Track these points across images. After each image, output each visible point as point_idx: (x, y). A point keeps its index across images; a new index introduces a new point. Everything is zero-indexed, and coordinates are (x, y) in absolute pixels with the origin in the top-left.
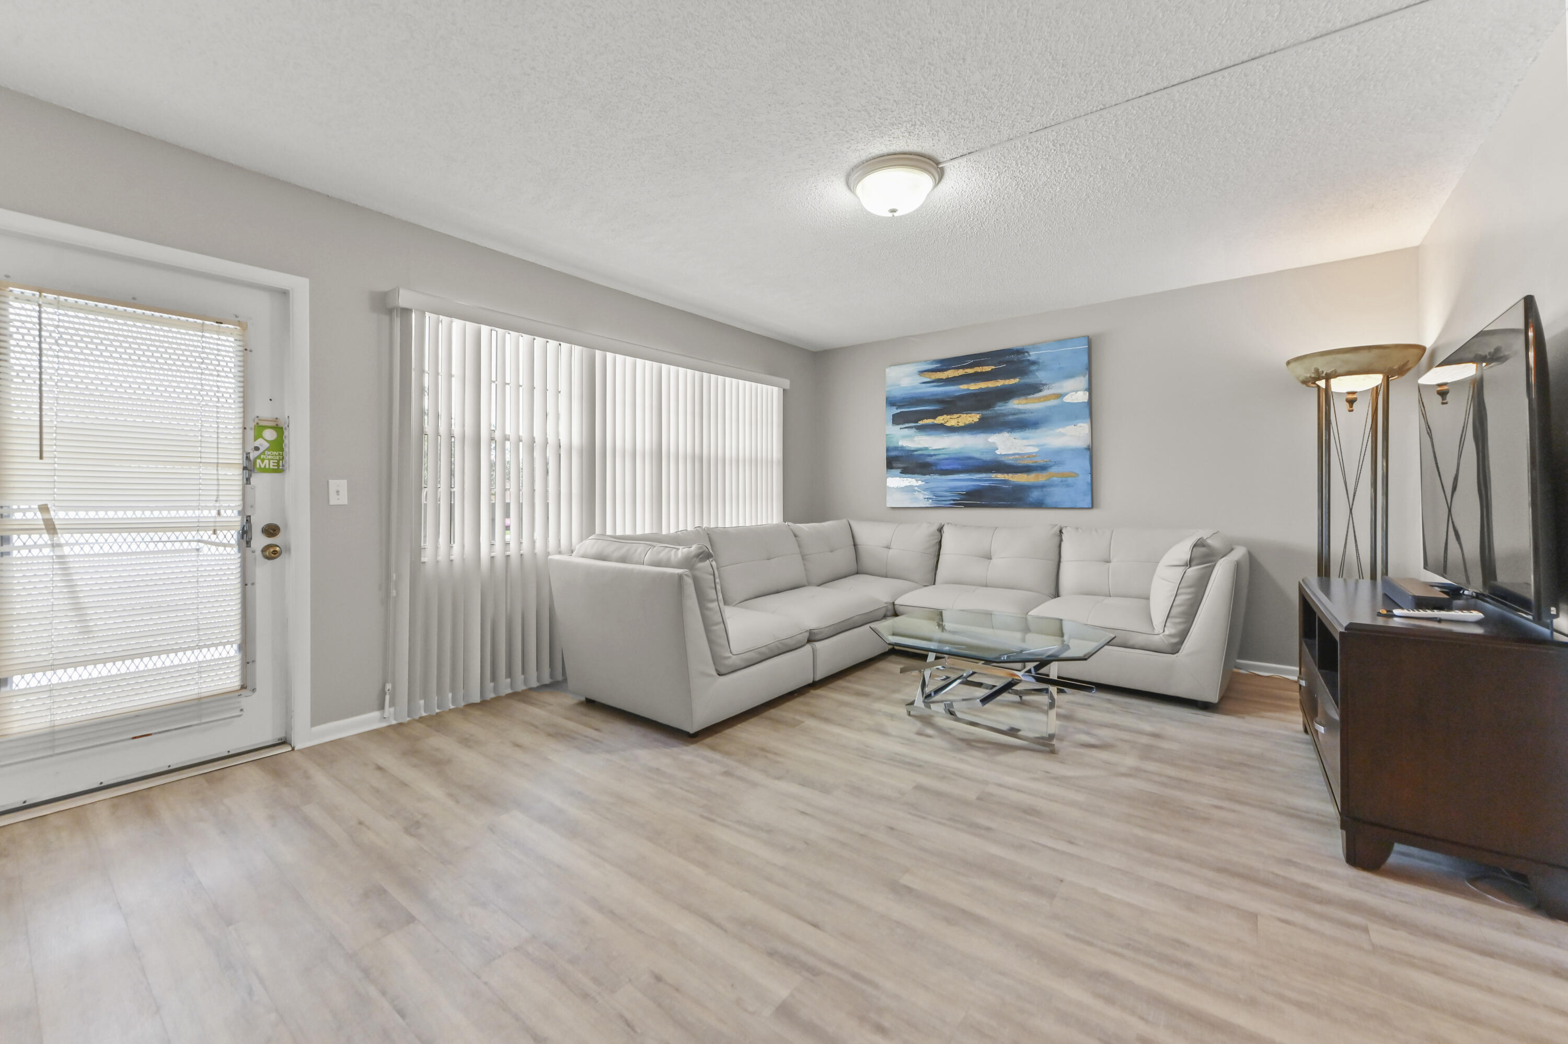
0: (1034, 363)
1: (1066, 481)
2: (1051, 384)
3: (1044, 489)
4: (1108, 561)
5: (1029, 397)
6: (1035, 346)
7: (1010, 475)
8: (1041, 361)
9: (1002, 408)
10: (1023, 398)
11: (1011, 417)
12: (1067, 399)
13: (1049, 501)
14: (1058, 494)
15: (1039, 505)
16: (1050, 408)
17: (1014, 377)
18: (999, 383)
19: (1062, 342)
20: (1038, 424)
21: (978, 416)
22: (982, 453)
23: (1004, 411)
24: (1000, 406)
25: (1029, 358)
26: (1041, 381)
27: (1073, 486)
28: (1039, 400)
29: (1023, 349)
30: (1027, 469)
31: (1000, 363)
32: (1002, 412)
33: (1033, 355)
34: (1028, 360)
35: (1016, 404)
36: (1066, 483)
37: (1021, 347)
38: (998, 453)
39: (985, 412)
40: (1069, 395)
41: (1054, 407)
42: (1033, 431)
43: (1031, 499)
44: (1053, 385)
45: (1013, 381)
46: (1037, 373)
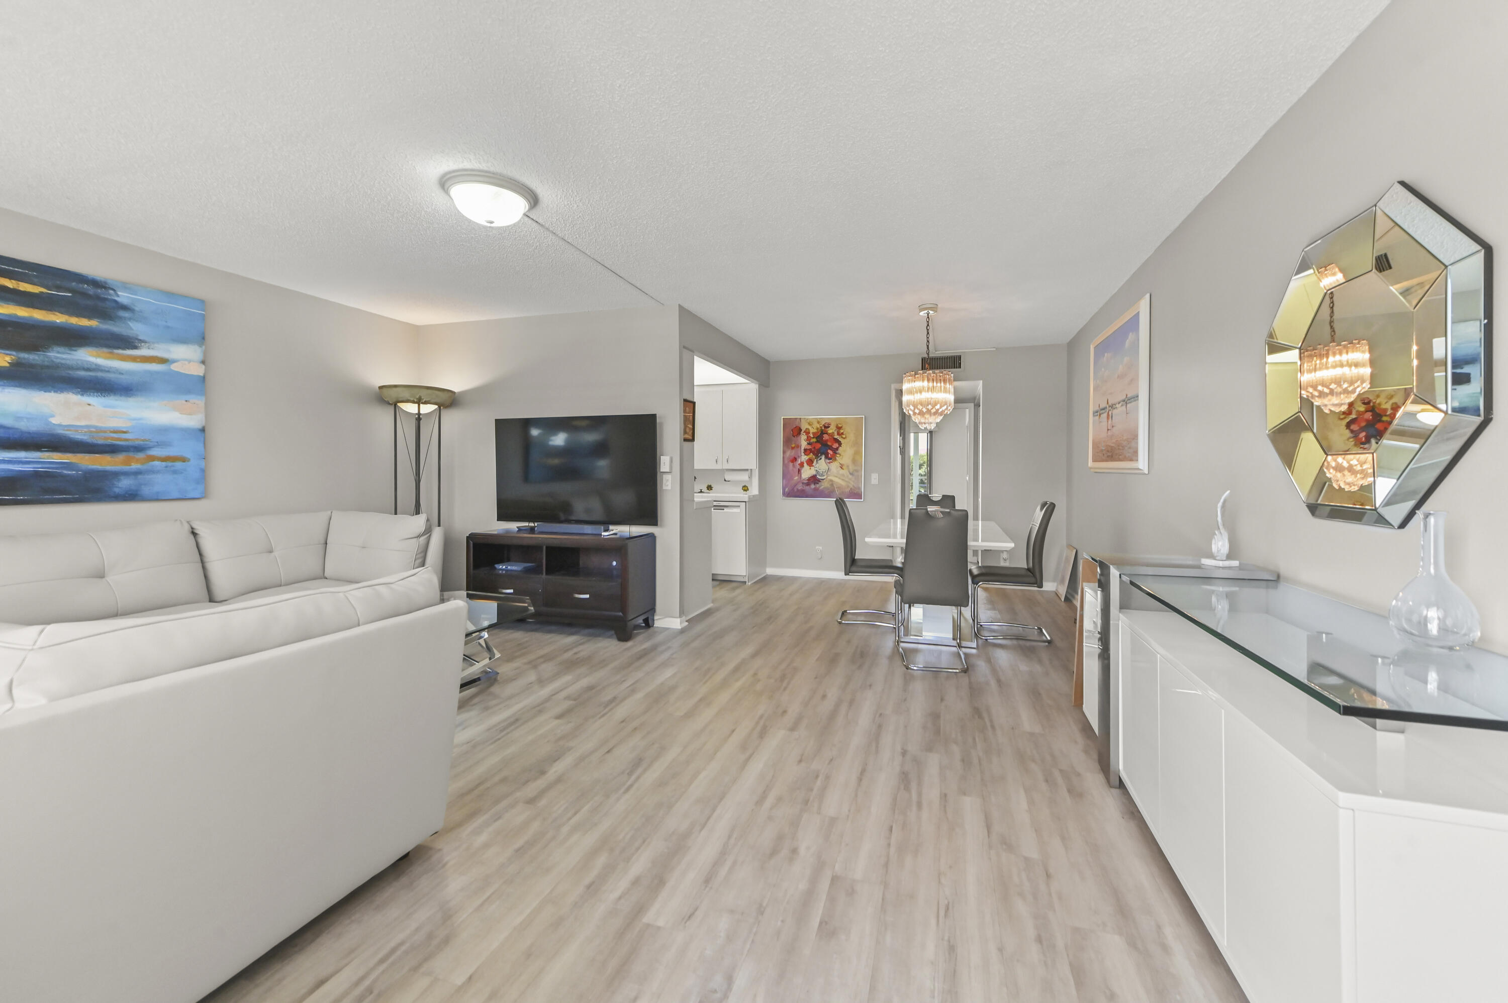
0: (125, 308)
1: (173, 466)
2: (154, 343)
3: (140, 477)
4: (271, 552)
5: (116, 351)
6: (126, 286)
7: (80, 456)
8: (137, 309)
9: (64, 356)
10: (105, 350)
11: (82, 373)
12: (174, 367)
13: (146, 491)
14: (160, 482)
15: (131, 496)
16: (151, 373)
17: (90, 318)
18: (58, 318)
19: (171, 296)
20: (131, 390)
21: (8, 359)
22: (19, 418)
23: (68, 362)
24: (58, 352)
25: (116, 298)
26: (137, 335)
27: (182, 473)
28: (134, 359)
29: (105, 283)
30: (111, 449)
31: (59, 288)
32: (63, 362)
33: (123, 297)
34: (116, 301)
35: (87, 356)
36: (173, 468)
37: (103, 280)
38: (54, 422)
39: (25, 356)
40: (179, 363)
41: (157, 373)
42: (123, 398)
43: (117, 490)
44: (156, 345)
45: (84, 322)
46: (131, 324)
